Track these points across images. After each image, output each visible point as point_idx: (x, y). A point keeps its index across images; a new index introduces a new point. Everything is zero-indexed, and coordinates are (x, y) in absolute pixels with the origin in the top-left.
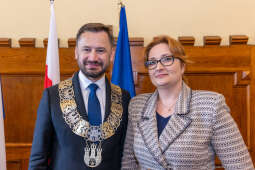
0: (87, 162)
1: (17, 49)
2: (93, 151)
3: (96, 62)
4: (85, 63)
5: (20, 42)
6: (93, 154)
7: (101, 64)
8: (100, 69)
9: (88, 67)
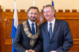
0: (31, 44)
2: (32, 41)
3: (34, 17)
6: (32, 42)
8: (35, 19)
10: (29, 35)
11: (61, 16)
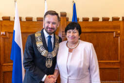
1: (25, 22)
4: (47, 28)
5: (26, 18)
7: (54, 29)
8: (53, 31)
9: (48, 30)
10: (44, 53)
11: (85, 28)
